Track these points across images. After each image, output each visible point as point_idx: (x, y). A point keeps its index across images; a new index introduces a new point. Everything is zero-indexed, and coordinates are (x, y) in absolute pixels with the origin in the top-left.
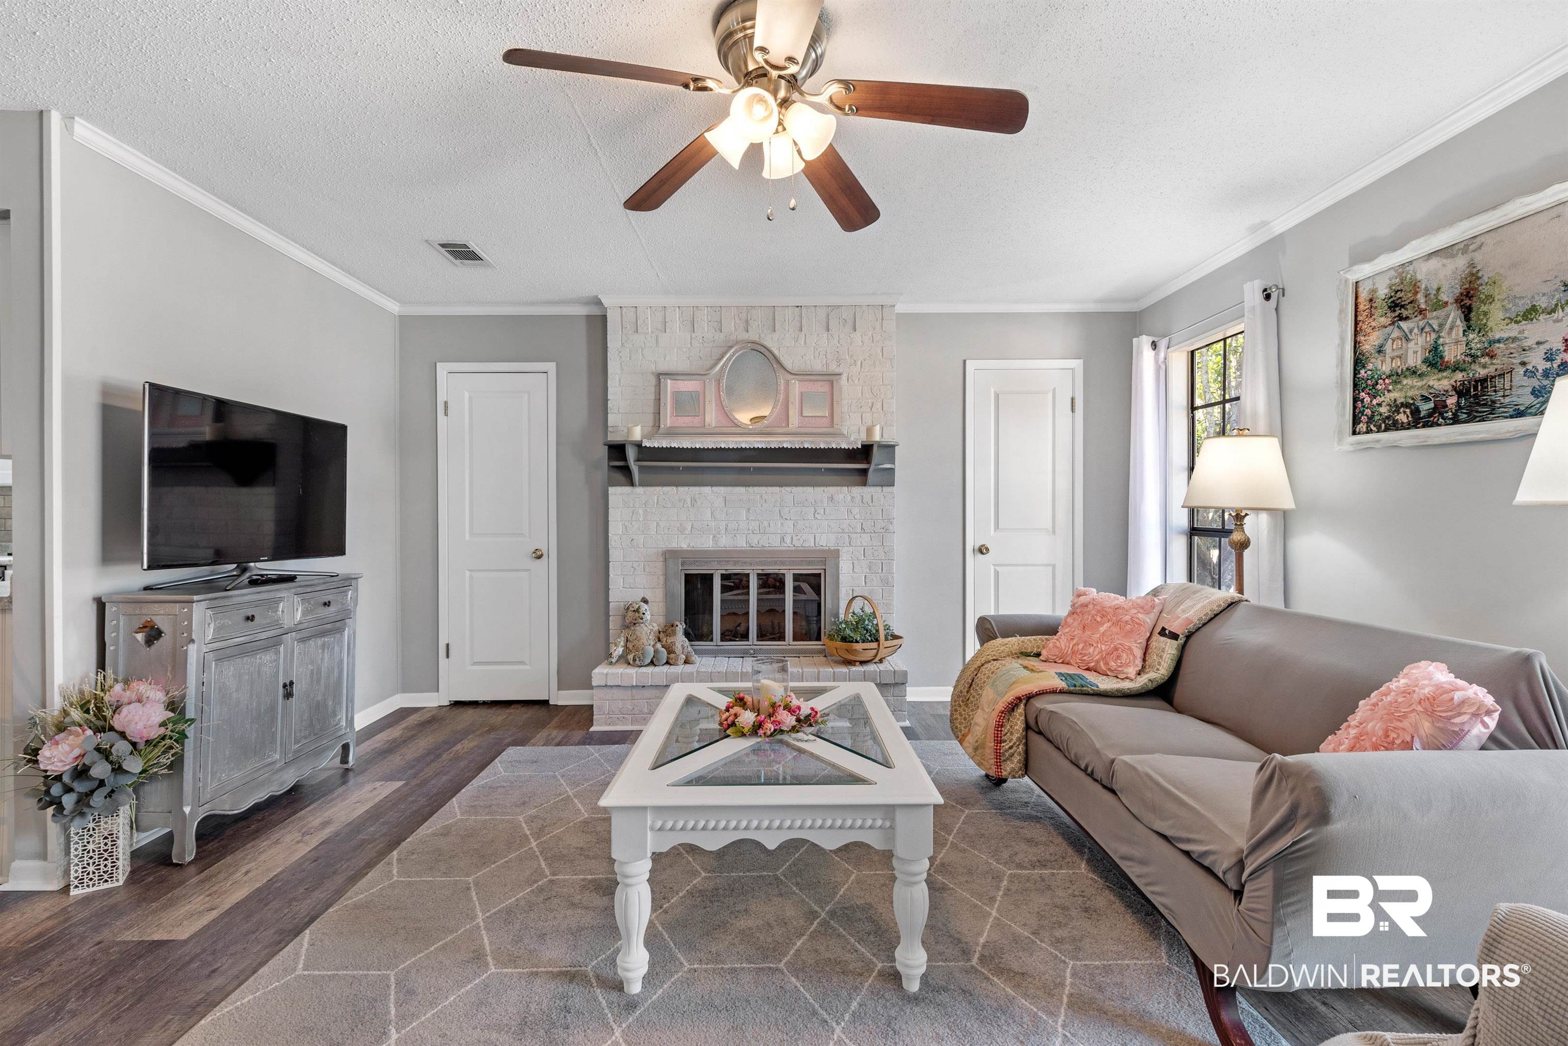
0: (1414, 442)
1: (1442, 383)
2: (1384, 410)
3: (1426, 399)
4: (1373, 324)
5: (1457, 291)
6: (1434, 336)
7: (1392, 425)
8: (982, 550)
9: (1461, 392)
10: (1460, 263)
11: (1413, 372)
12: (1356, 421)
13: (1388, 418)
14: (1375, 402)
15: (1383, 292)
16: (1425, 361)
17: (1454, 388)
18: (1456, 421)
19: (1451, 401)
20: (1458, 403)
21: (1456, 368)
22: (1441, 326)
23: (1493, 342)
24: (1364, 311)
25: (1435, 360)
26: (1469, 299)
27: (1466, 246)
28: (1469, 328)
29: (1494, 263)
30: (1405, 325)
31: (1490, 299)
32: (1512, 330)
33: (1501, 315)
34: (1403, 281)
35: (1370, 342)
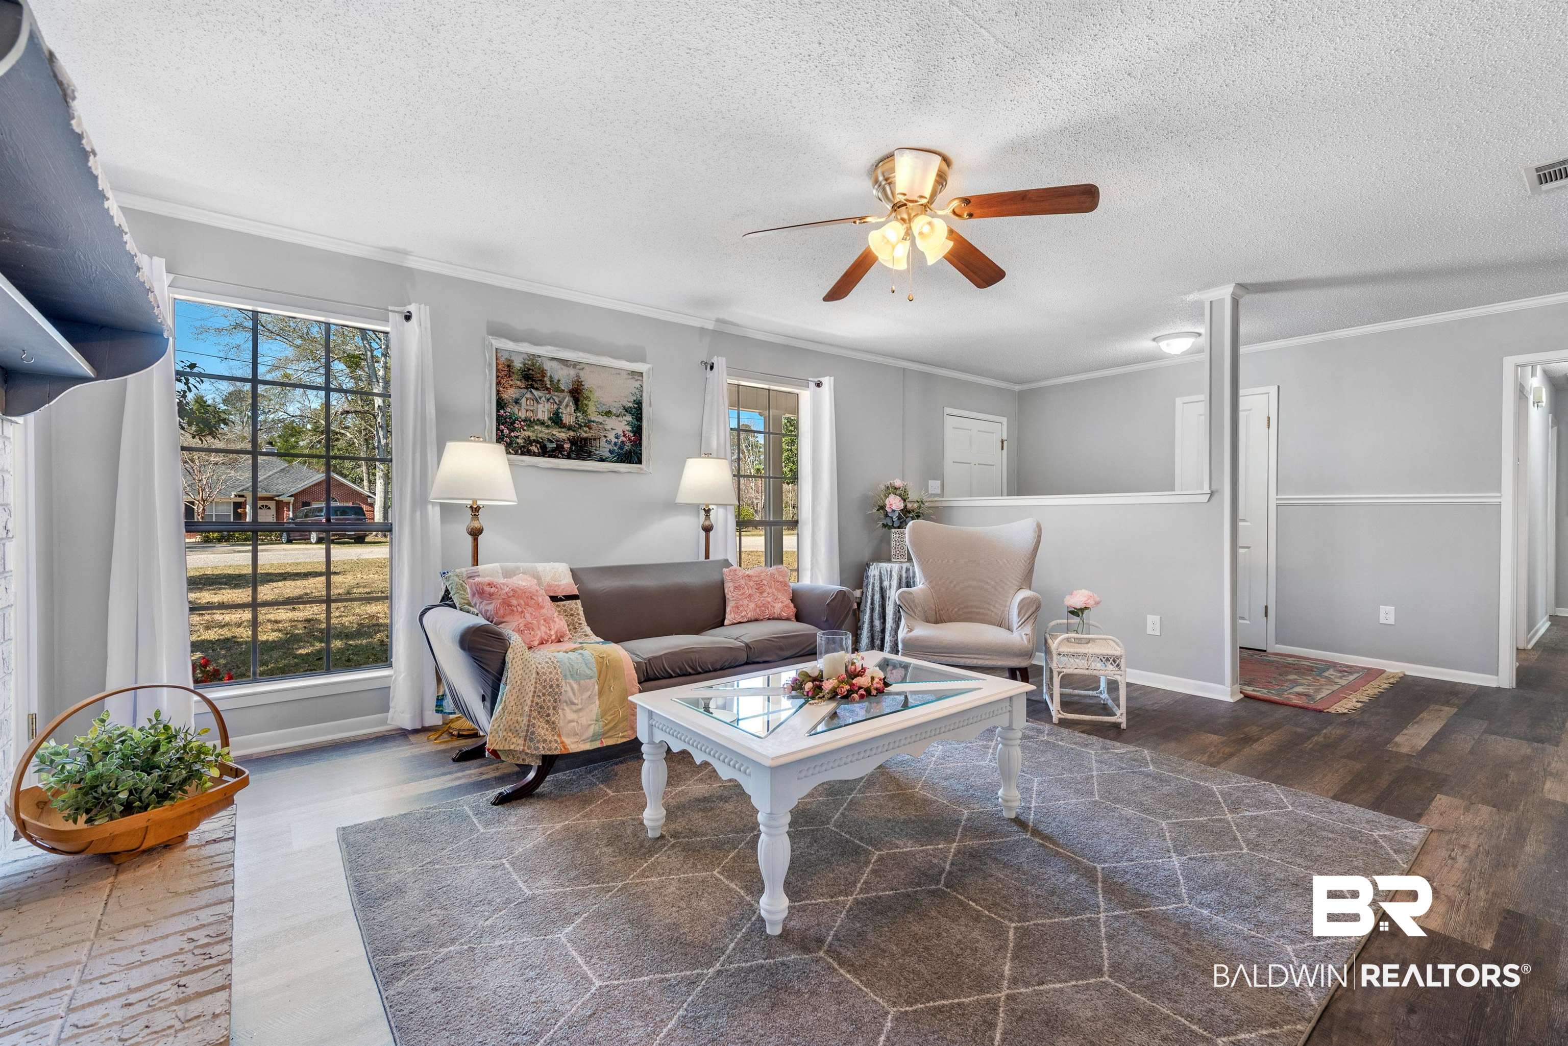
1: (562, 435)
2: (520, 441)
3: (551, 441)
4: (511, 383)
5: (571, 387)
6: (556, 406)
7: (527, 452)
9: (573, 442)
10: (572, 372)
11: (542, 423)
12: (499, 443)
13: (523, 447)
14: (512, 434)
15: (518, 364)
16: (550, 419)
17: (569, 439)
18: (571, 457)
19: (567, 446)
20: (571, 448)
21: (570, 428)
22: (561, 402)
23: (590, 421)
24: (505, 371)
25: (556, 420)
26: (577, 394)
27: (575, 365)
28: (577, 409)
29: (590, 381)
30: (536, 393)
31: (588, 398)
32: (600, 419)
33: (594, 409)
34: (533, 365)
35: (510, 394)
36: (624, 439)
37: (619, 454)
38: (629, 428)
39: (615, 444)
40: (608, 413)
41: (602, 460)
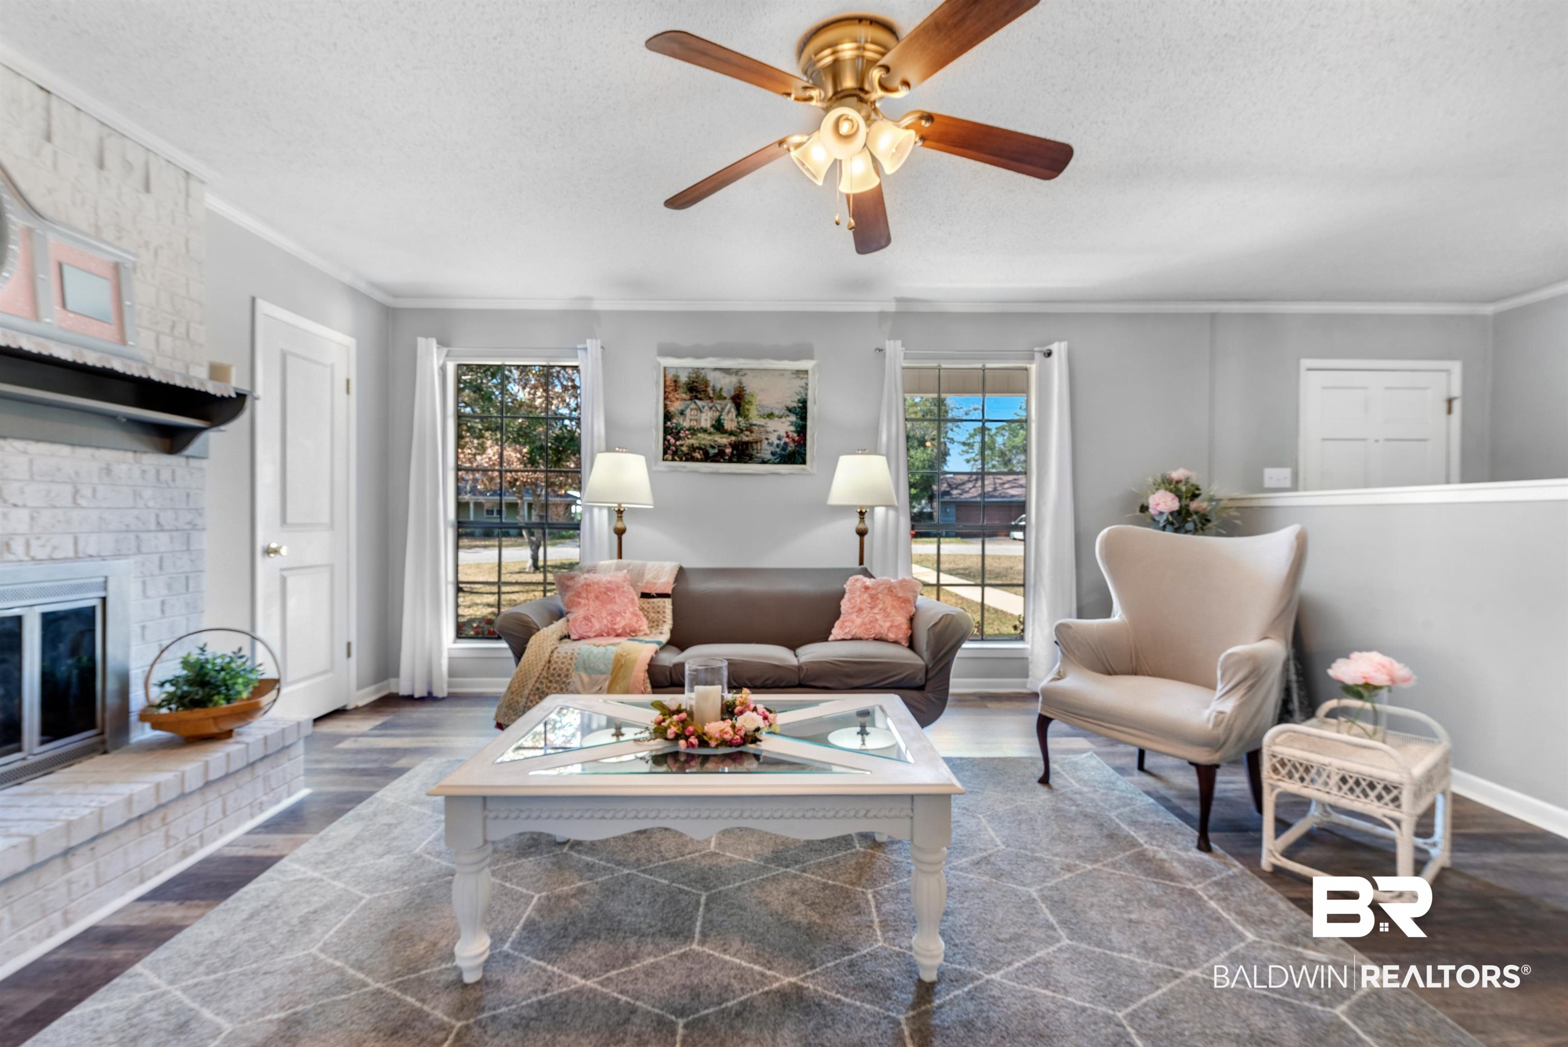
0: (711, 470)
1: (723, 440)
2: (684, 449)
3: (713, 447)
4: (677, 396)
5: (733, 393)
6: (718, 414)
7: (689, 458)
9: (734, 446)
10: (734, 379)
11: (705, 431)
12: (665, 453)
13: (688, 454)
14: (678, 443)
15: (684, 379)
16: (713, 426)
17: (730, 444)
18: (730, 461)
19: (728, 450)
20: (732, 453)
21: (731, 433)
22: (723, 409)
23: (751, 425)
24: (671, 386)
25: (718, 426)
26: (739, 399)
27: (737, 372)
28: (739, 414)
29: (752, 385)
30: (699, 403)
31: (750, 403)
32: (762, 422)
33: (755, 412)
34: (697, 377)
35: (676, 407)
36: (787, 440)
37: (781, 456)
38: (792, 428)
39: (778, 446)
40: (770, 416)
41: (764, 462)
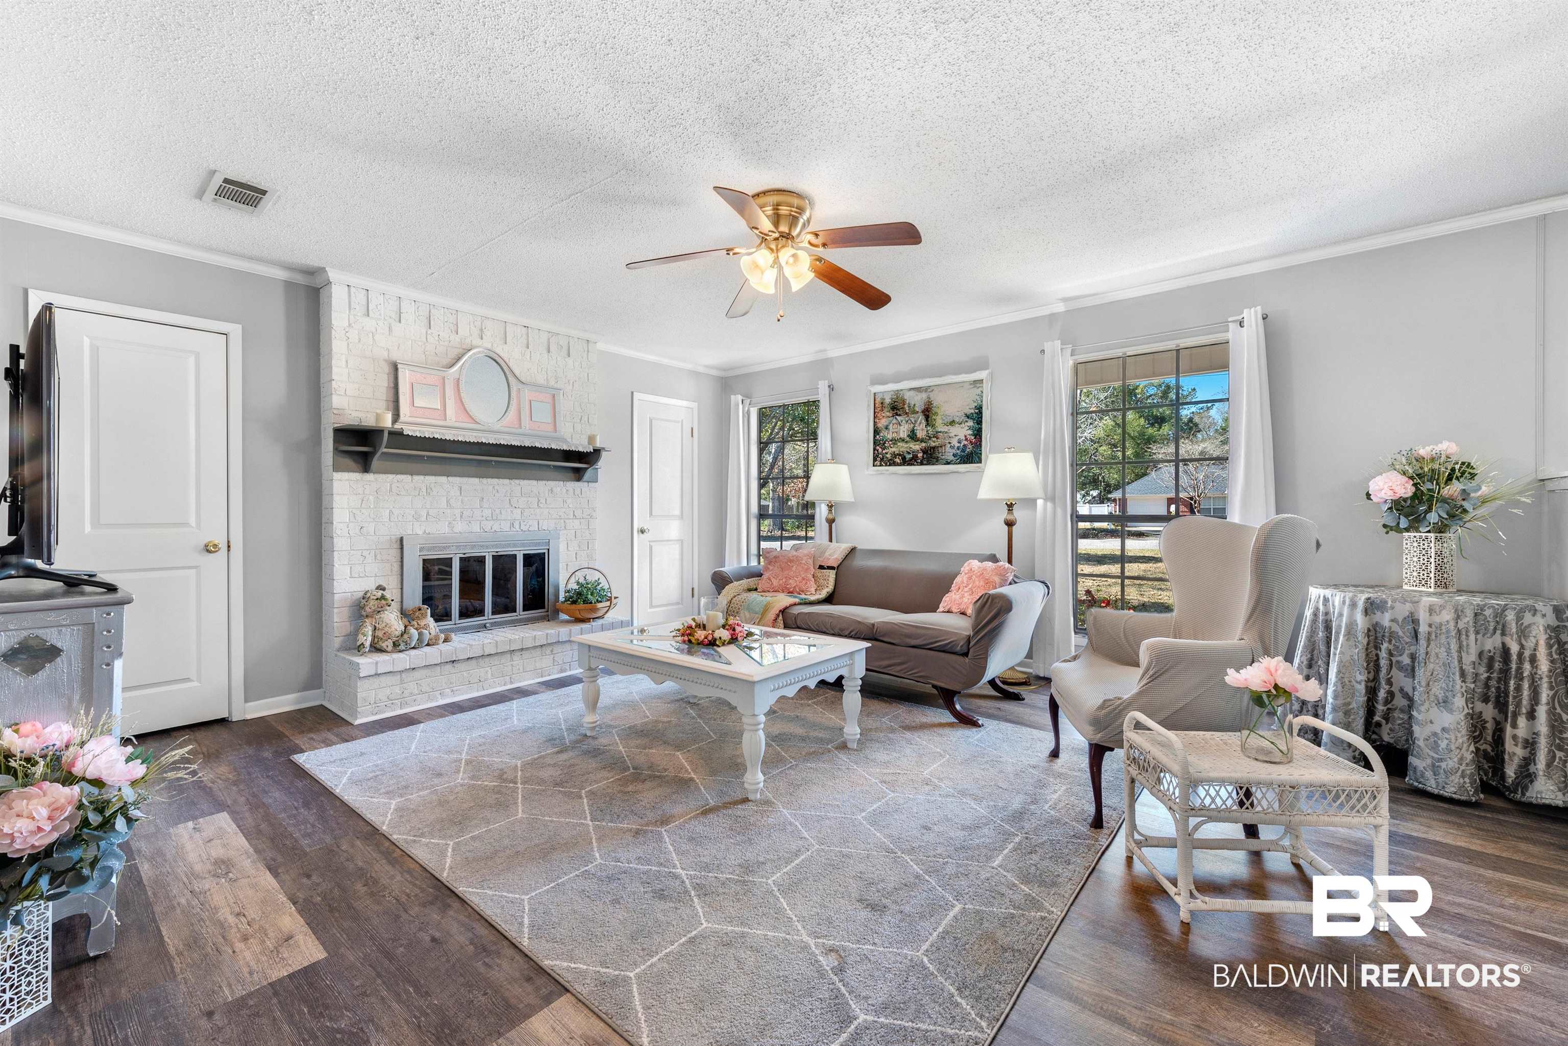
0: (906, 472)
1: (916, 447)
2: (888, 456)
3: (909, 453)
4: (883, 415)
5: (923, 407)
6: (912, 425)
7: (892, 463)
8: (642, 531)
9: (924, 451)
10: (924, 396)
11: (903, 440)
12: (875, 460)
13: (891, 460)
14: (884, 452)
15: (888, 401)
16: (908, 436)
17: (921, 449)
18: (922, 464)
19: (920, 455)
20: (923, 457)
21: (922, 441)
22: (916, 421)
23: (937, 432)
24: (879, 407)
25: (913, 436)
26: (928, 413)
27: (926, 389)
28: (927, 425)
29: (938, 399)
30: (899, 418)
31: (936, 414)
32: (945, 429)
33: (941, 421)
34: (897, 397)
35: (882, 423)
36: (966, 443)
37: (961, 457)
38: (970, 432)
39: (958, 448)
40: (952, 423)
41: (948, 463)
